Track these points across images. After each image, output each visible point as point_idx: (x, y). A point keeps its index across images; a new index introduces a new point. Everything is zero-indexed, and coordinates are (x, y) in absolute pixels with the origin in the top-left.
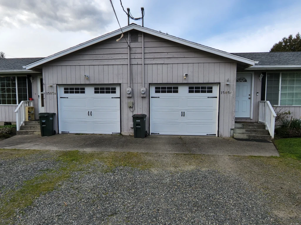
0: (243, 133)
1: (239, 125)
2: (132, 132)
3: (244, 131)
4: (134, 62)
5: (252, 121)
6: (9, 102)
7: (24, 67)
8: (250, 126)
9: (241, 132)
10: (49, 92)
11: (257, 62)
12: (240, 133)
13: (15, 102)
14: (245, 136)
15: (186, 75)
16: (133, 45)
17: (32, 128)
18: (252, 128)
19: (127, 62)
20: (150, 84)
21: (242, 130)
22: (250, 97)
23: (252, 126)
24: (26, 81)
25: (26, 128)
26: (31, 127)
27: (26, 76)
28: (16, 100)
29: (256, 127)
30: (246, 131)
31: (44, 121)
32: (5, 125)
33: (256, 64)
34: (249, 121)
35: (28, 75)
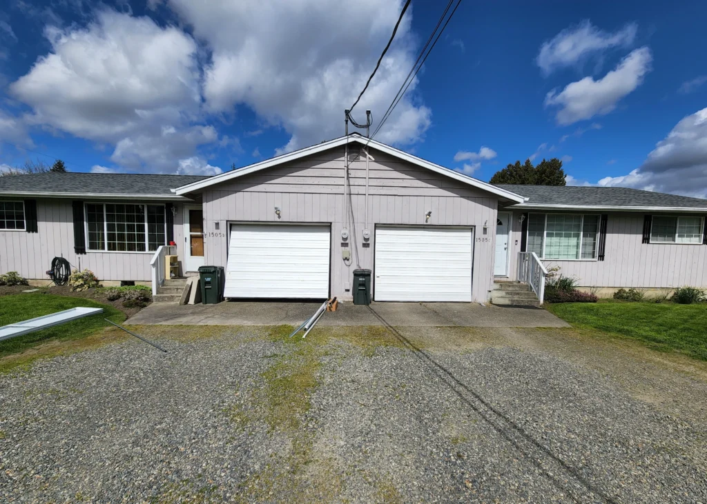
0: (502, 297)
1: (497, 286)
2: (349, 297)
3: (503, 293)
4: (354, 190)
5: (509, 280)
6: (131, 248)
7: (173, 190)
8: (510, 286)
9: (500, 295)
10: (213, 233)
11: (527, 199)
12: (499, 297)
13: (142, 248)
14: (507, 302)
15: (430, 213)
16: (353, 165)
17: (179, 290)
18: (513, 289)
19: (344, 189)
20: (375, 224)
21: (500, 292)
22: (506, 246)
23: (513, 286)
24: (164, 213)
25: (168, 291)
26: (177, 289)
27: (165, 205)
28: (145, 244)
29: (517, 289)
30: (507, 293)
31: (208, 279)
32: (122, 285)
33: (525, 202)
34: (505, 279)
35: (167, 204)
